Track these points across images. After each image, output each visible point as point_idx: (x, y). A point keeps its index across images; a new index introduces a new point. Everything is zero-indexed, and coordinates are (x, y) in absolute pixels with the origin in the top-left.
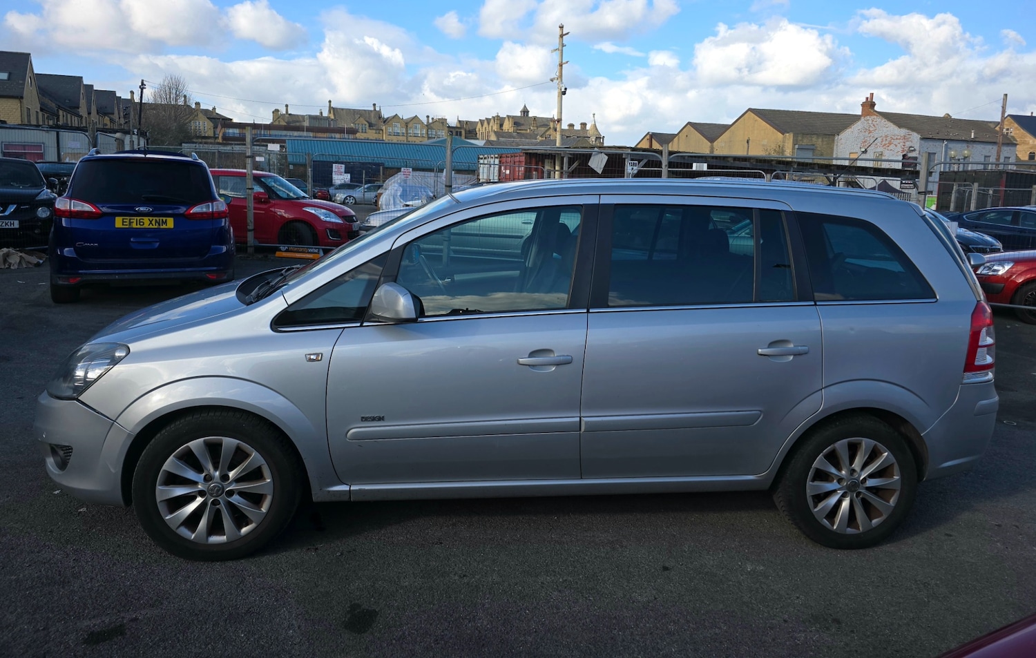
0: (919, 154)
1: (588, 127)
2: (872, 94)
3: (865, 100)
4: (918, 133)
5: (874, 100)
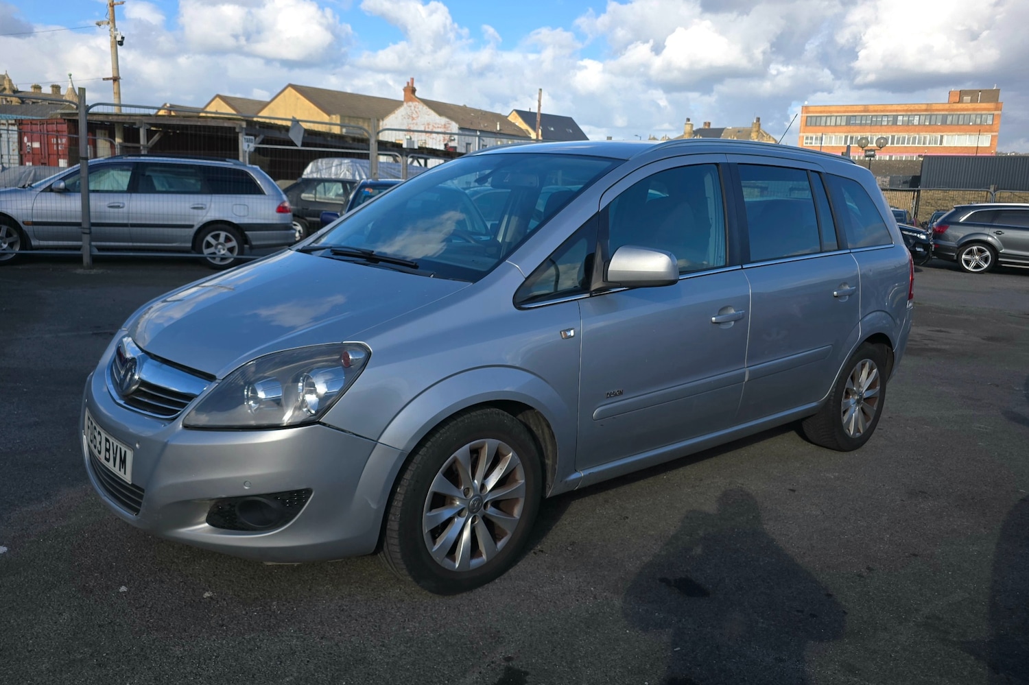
0: (458, 143)
1: (63, 92)
2: (413, 79)
3: (406, 85)
4: (456, 121)
5: (414, 86)
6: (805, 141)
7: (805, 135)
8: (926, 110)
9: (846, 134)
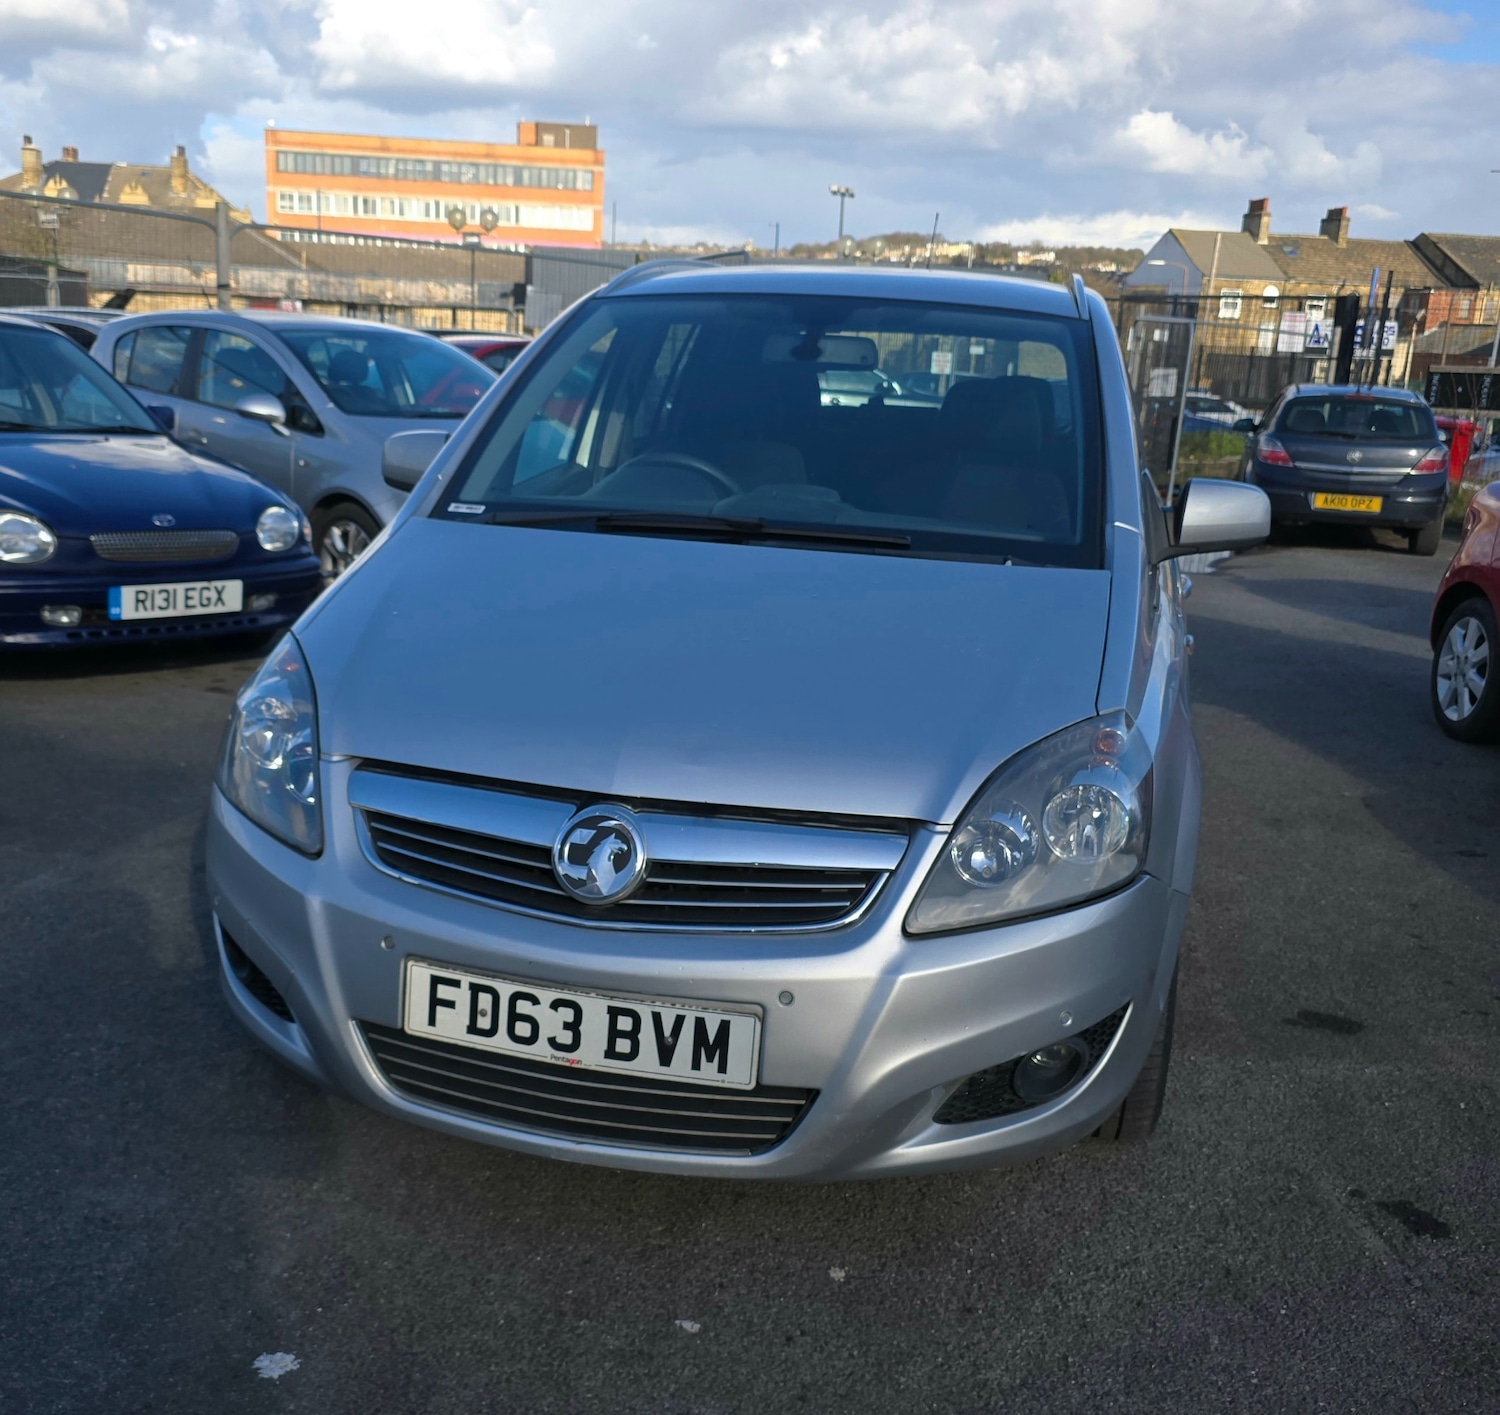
6: (279, 203)
7: (279, 190)
8: (487, 156)
9: (355, 194)
